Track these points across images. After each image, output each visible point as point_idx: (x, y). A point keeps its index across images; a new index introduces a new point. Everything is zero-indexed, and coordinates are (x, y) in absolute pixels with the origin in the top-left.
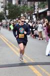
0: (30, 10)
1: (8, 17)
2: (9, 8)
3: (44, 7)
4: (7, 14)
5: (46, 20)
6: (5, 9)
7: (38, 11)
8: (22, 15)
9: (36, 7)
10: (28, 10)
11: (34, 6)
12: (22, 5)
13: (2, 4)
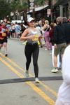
3: (42, 4)
5: (47, 21)
7: (34, 10)
8: (12, 14)
9: (32, 4)
10: (20, 7)
11: (29, 2)
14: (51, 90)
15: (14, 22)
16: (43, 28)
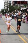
0: (19, 8)
1: (9, 12)
2: (9, 7)
4: (8, 10)
6: (7, 7)
8: (15, 11)
9: (22, 7)
10: (18, 8)
11: (21, 6)
12: (15, 6)
13: (6, 5)
14: (26, 38)
15: (15, 13)
16: (25, 16)
